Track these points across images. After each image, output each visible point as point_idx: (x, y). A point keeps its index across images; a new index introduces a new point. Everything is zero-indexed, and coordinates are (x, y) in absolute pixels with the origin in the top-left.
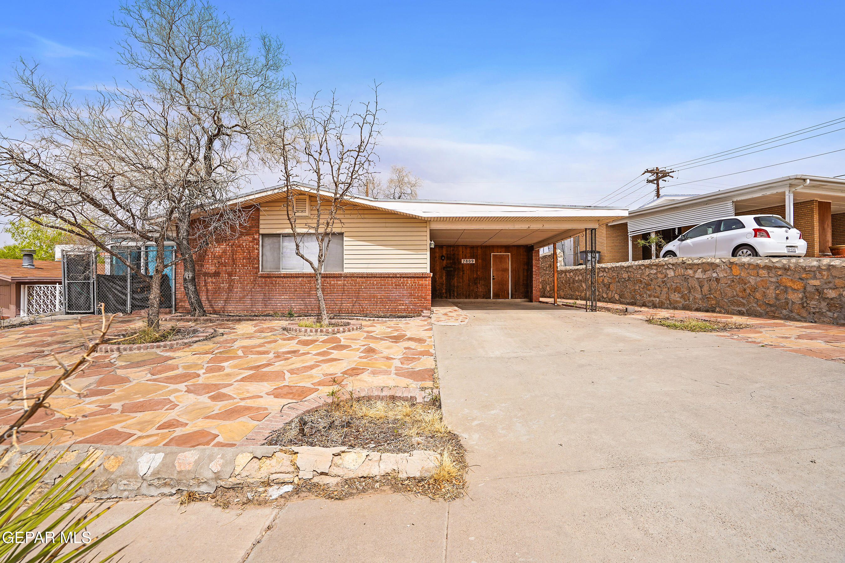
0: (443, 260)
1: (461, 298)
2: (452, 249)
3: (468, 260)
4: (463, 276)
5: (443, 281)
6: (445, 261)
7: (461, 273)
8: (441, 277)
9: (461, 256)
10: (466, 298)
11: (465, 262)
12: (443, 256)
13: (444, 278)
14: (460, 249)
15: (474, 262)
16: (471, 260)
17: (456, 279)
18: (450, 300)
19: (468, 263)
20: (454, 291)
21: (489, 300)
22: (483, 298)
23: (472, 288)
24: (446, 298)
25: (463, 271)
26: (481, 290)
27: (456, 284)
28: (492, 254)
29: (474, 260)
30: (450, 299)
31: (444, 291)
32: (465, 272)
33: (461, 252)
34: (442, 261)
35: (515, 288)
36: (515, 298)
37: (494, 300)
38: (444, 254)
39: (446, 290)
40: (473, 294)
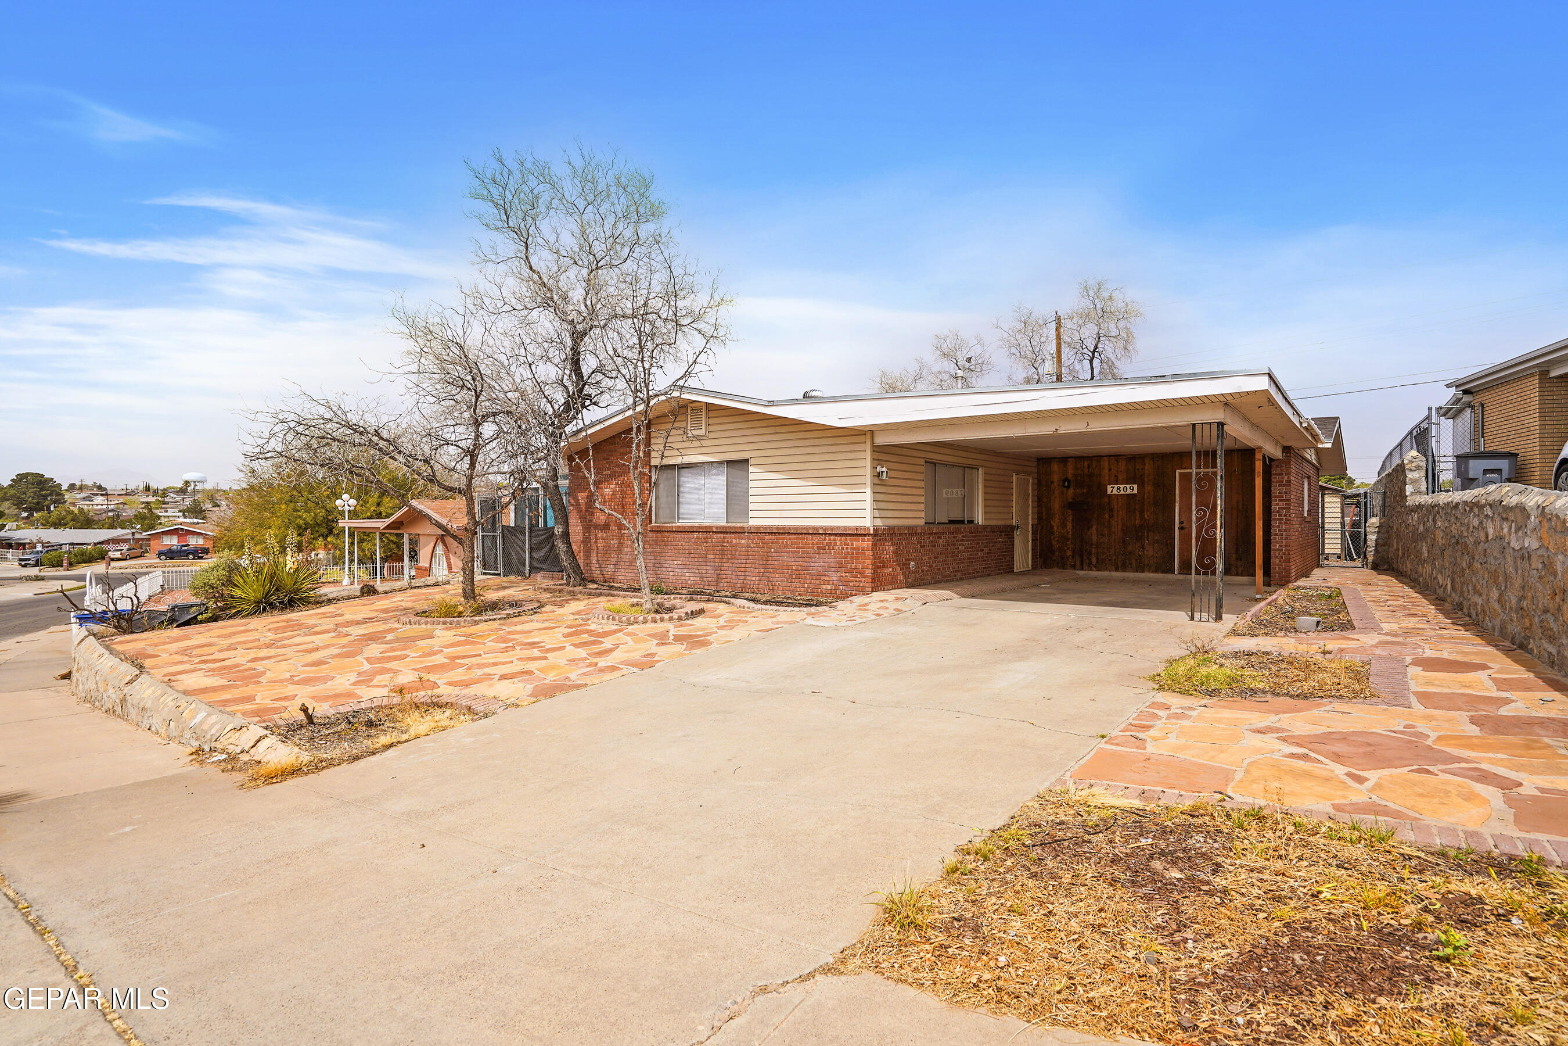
0: (1068, 487)
1: (1106, 569)
2: (1086, 464)
3: (1122, 486)
4: (1109, 522)
5: (1068, 533)
6: (1071, 491)
7: (1107, 516)
8: (1063, 525)
9: (1107, 478)
10: (1117, 570)
11: (1115, 492)
12: (1066, 479)
13: (1069, 526)
14: (1105, 463)
15: (1135, 491)
16: (1128, 486)
17: (1094, 527)
18: (1081, 573)
19: (1122, 492)
20: (1090, 554)
21: (1169, 576)
22: (1156, 571)
23: (1130, 548)
24: (1074, 567)
25: (1111, 510)
26: (1151, 553)
27: (1094, 538)
28: (1178, 471)
29: (1135, 486)
30: (1082, 569)
31: (1069, 553)
32: (1115, 514)
33: (1106, 471)
34: (1065, 489)
35: (1237, 550)
36: (1237, 575)
37: (1182, 577)
38: (1070, 476)
39: (1073, 551)
40: (1134, 561)
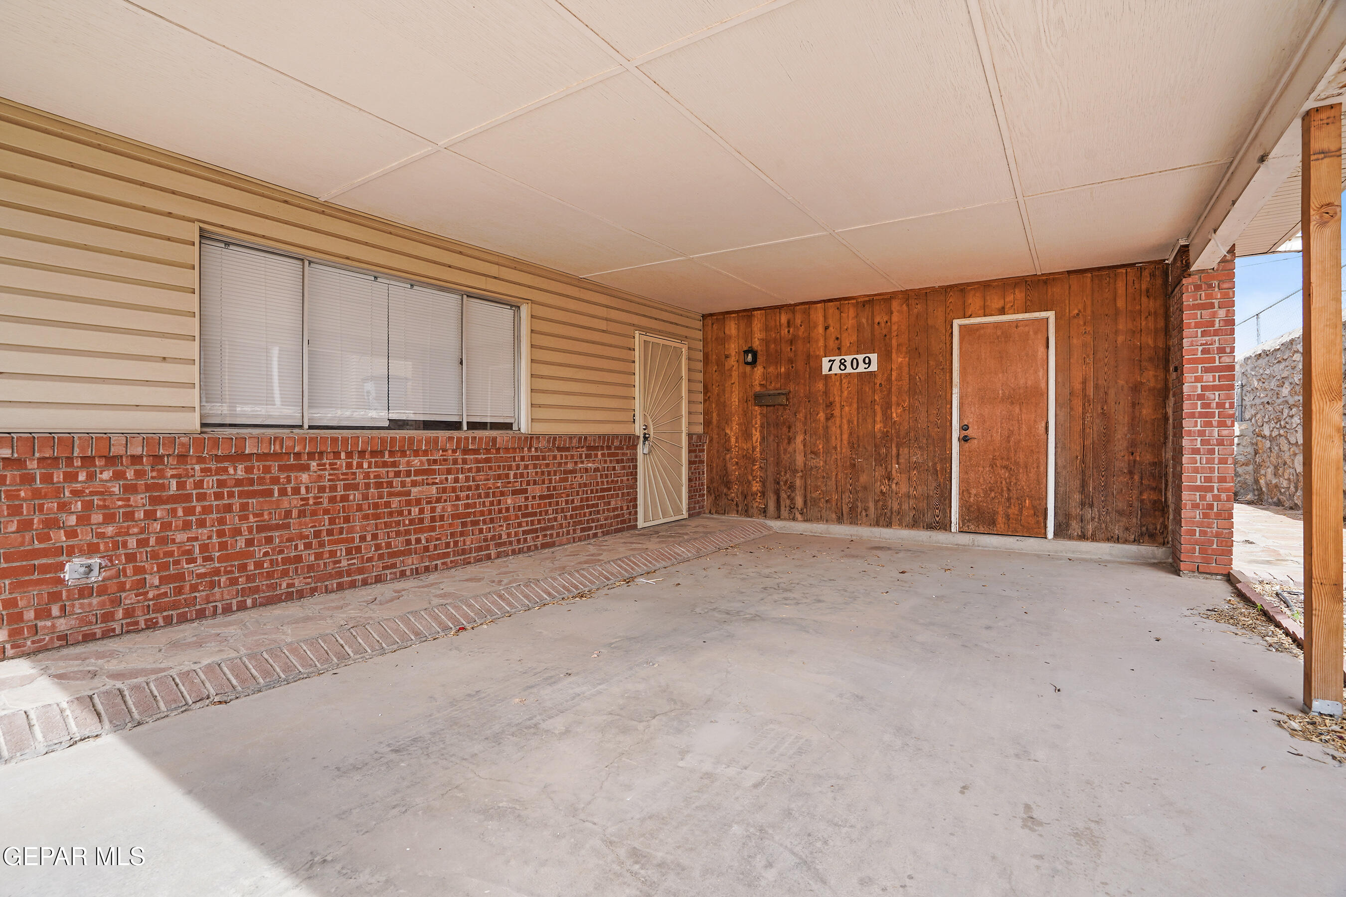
0: (754, 363)
1: (820, 519)
2: (784, 319)
3: (849, 358)
4: (827, 428)
5: (754, 449)
6: (759, 371)
7: (822, 416)
8: (746, 434)
9: (821, 343)
10: (840, 520)
11: (836, 370)
12: (751, 351)
13: (757, 435)
14: (818, 315)
15: (874, 367)
16: (860, 357)
17: (799, 439)
18: (776, 525)
19: (849, 370)
20: (792, 487)
21: (939, 537)
22: (915, 524)
23: (863, 478)
24: (764, 512)
25: (830, 405)
26: (904, 489)
27: (800, 460)
28: (957, 323)
29: (874, 357)
30: (778, 517)
31: (756, 487)
32: (837, 412)
33: (821, 330)
34: (748, 368)
35: (1084, 485)
36: (1083, 537)
37: (966, 539)
38: (756, 344)
39: (763, 483)
40: (871, 505)
